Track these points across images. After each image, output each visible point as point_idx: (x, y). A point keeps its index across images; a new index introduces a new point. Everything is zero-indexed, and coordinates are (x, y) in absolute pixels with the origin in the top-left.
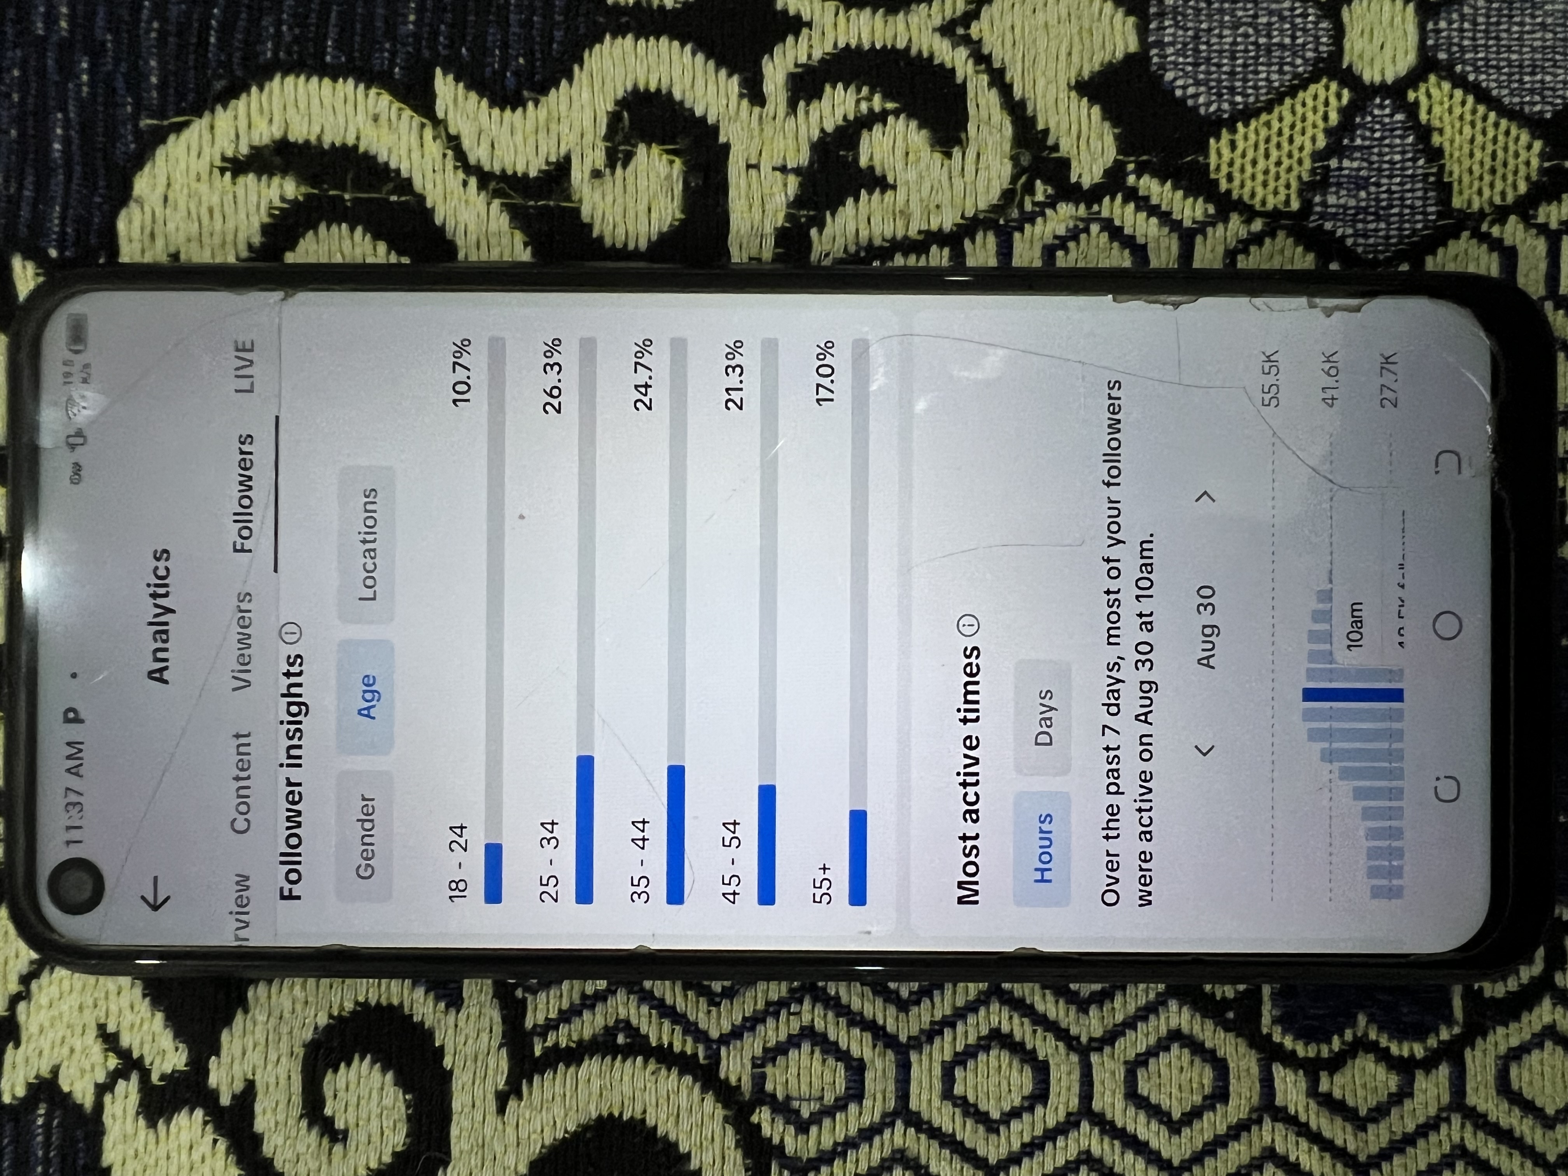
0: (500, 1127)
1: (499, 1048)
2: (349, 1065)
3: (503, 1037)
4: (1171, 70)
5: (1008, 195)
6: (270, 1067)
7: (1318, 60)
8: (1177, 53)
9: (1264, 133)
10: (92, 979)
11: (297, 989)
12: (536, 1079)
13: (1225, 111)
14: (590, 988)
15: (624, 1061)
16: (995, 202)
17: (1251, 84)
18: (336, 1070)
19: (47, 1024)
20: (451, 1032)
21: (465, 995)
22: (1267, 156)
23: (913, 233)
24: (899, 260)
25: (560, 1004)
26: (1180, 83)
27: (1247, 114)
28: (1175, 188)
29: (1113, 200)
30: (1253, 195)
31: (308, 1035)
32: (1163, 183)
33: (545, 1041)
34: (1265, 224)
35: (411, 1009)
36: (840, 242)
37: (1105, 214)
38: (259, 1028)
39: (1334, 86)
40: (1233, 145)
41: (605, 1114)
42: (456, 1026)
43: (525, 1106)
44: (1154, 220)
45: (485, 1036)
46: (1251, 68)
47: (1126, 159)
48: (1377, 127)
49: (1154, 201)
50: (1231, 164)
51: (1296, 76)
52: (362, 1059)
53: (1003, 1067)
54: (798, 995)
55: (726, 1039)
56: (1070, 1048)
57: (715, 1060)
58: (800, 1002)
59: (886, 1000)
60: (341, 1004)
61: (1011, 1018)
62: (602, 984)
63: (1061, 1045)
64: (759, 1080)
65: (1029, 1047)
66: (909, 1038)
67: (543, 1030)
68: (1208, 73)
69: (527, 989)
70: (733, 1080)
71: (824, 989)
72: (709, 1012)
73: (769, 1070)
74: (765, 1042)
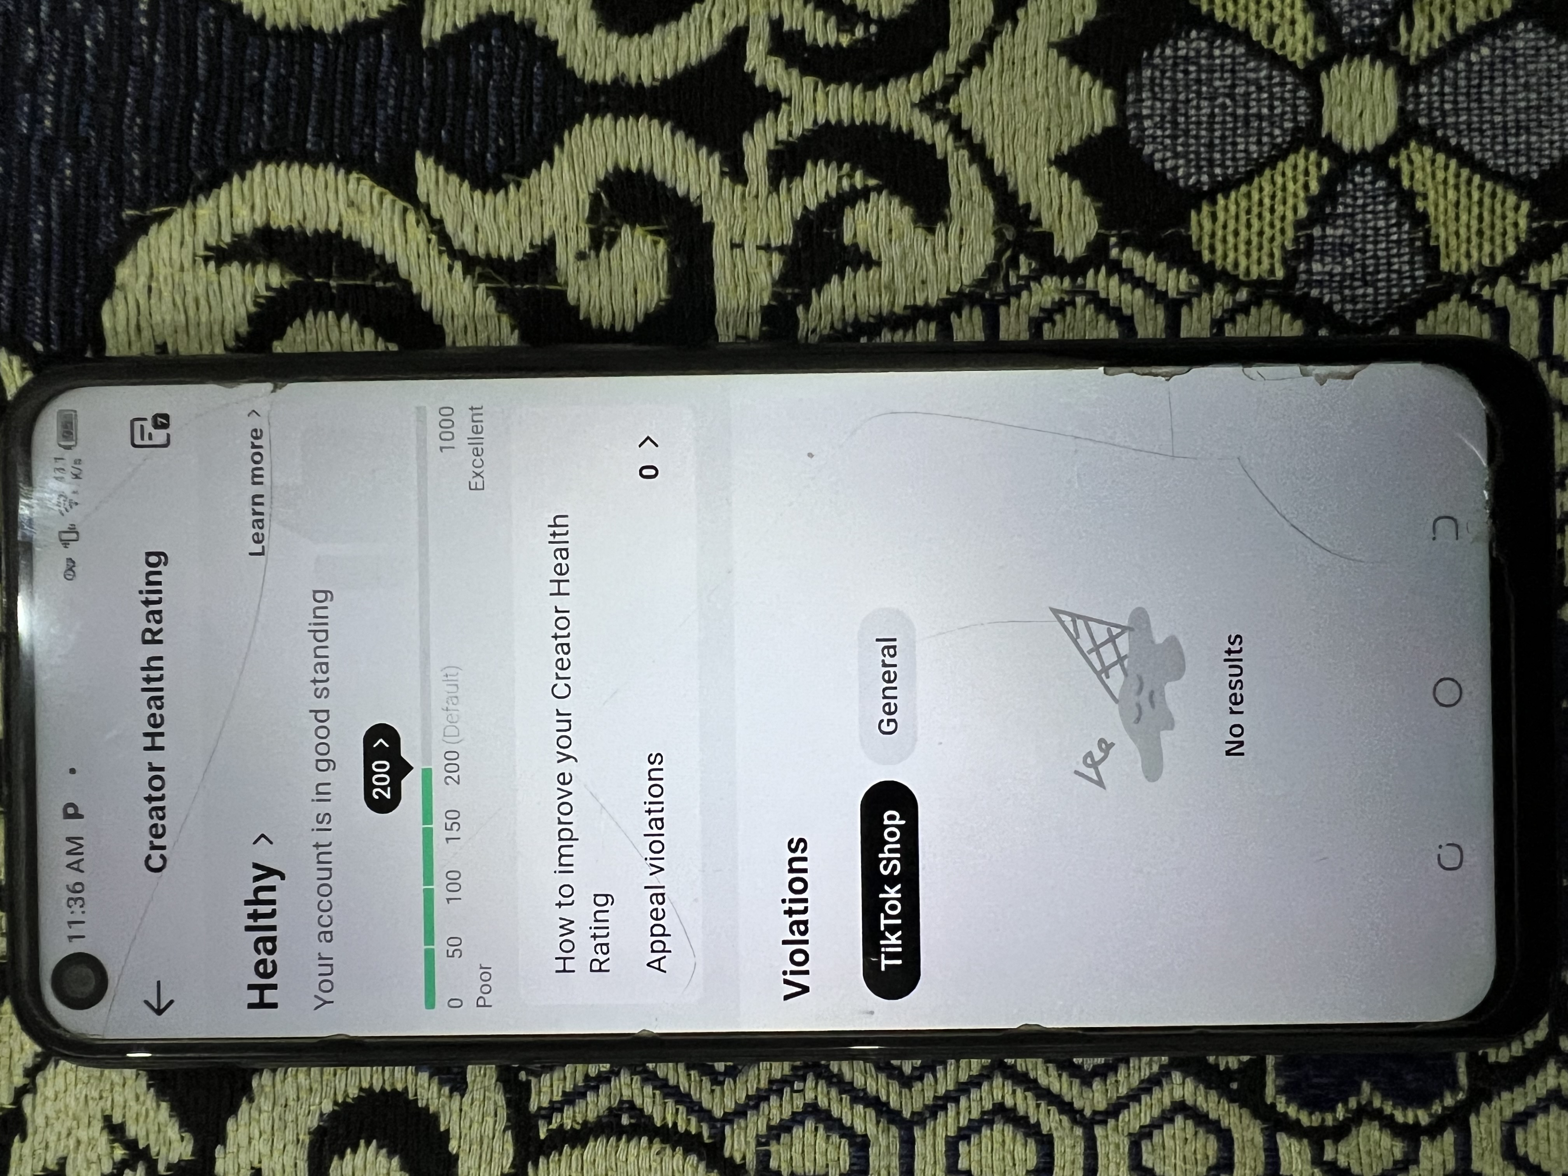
1: (504, 1131)
2: (354, 1151)
3: (508, 1120)
4: (1149, 143)
5: (992, 270)
6: (276, 1154)
7: (1297, 129)
8: (1155, 126)
9: (1244, 204)
10: (96, 1072)
11: (302, 1077)
12: (542, 1160)
13: (1204, 184)
14: (593, 1070)
15: (629, 1141)
16: (980, 276)
17: (1229, 155)
18: (342, 1157)
19: (52, 1114)
20: (455, 1117)
21: (469, 1080)
22: (1249, 226)
23: (898, 309)
24: (886, 337)
25: (564, 1087)
26: (1158, 156)
27: (1226, 186)
28: (1158, 259)
29: (1097, 272)
30: (1236, 265)
31: (314, 1122)
32: (1146, 255)
33: (550, 1123)
34: (1250, 294)
35: (416, 1095)
36: (826, 320)
37: (1090, 285)
38: (264, 1115)
39: (1313, 156)
40: (1214, 217)
42: (461, 1110)
44: (1139, 293)
45: (490, 1120)
46: (1230, 140)
47: (1107, 232)
48: (1359, 194)
49: (1138, 273)
50: (1213, 235)
51: (1274, 146)
52: (368, 1144)
53: (1008, 1140)
54: (801, 1073)
55: (730, 1117)
56: (1074, 1121)
57: (719, 1139)
58: (804, 1079)
59: (890, 1077)
60: (346, 1091)
61: (1014, 1092)
62: (605, 1067)
63: (1065, 1118)
64: (764, 1158)
65: (1033, 1121)
66: (913, 1113)
67: (548, 1113)
68: (1186, 145)
69: (530, 1073)
70: (738, 1159)
71: (827, 1067)
72: (713, 1091)
73: (773, 1148)
74: (769, 1119)
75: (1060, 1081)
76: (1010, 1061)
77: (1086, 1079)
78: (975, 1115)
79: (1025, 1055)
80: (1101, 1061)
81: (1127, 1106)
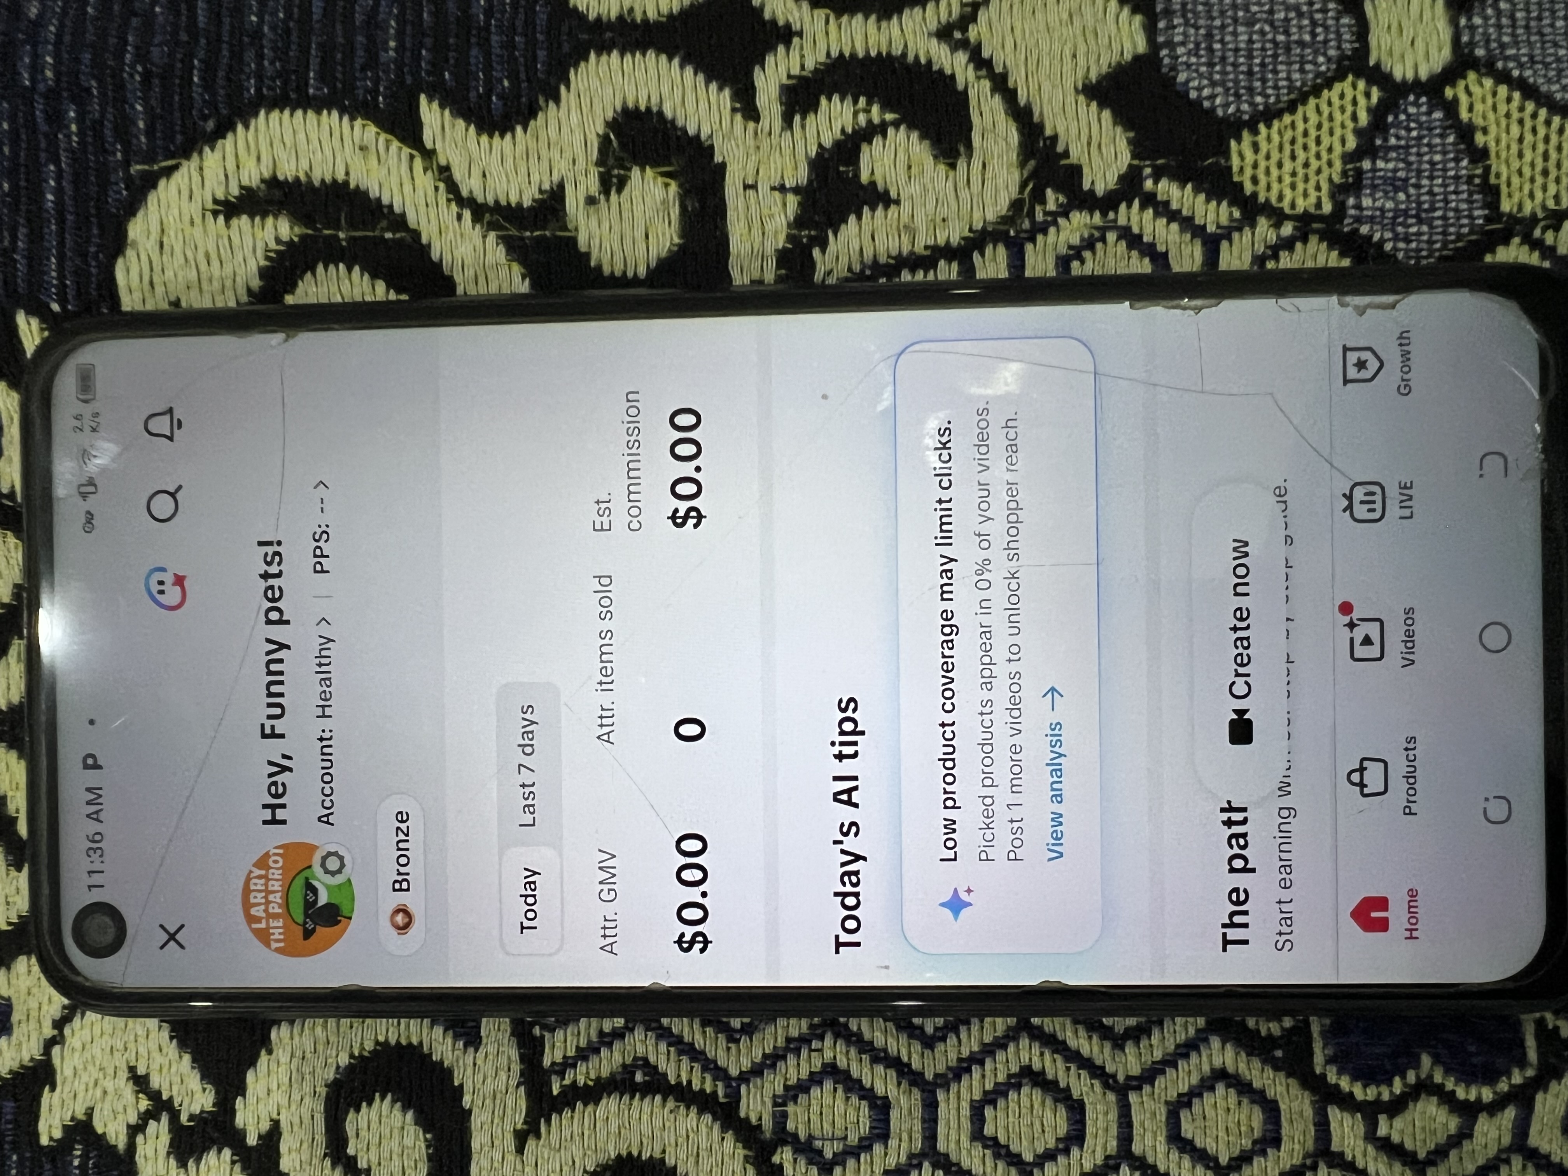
0: (519, 1167)
1: (517, 1087)
2: (370, 1104)
3: (522, 1075)
4: (1183, 71)
5: (1017, 206)
6: (293, 1107)
7: (1342, 57)
8: (1189, 53)
9: (1288, 134)
10: (120, 1021)
11: (319, 1030)
12: (554, 1117)
13: (1244, 113)
14: (608, 1025)
15: (642, 1099)
16: (1004, 213)
17: (1270, 84)
18: (358, 1110)
19: (79, 1065)
20: (469, 1071)
21: (483, 1034)
22: (1293, 157)
23: (919, 248)
24: (906, 276)
25: (578, 1042)
26: (1193, 84)
27: (1269, 115)
28: (1196, 191)
29: (1129, 206)
30: (1280, 197)
31: (330, 1075)
32: (1183, 186)
33: (563, 1079)
34: (1295, 228)
35: (430, 1048)
36: (844, 261)
37: (1122, 221)
38: (283, 1067)
39: (1361, 84)
40: (1256, 147)
41: (624, 1153)
42: (475, 1064)
43: (543, 1146)
44: (1175, 226)
45: (503, 1076)
46: (1270, 68)
47: (1142, 164)
48: (1412, 125)
49: (1174, 206)
50: (1255, 166)
51: (1319, 74)
52: (383, 1099)
53: (1036, 1106)
54: (819, 1031)
55: (746, 1076)
56: (1106, 1086)
57: (735, 1098)
58: (822, 1038)
59: (911, 1036)
60: (362, 1044)
61: (1042, 1054)
62: (620, 1022)
63: (1097, 1083)
64: (781, 1119)
65: (1062, 1085)
66: (936, 1075)
67: (561, 1069)
68: (1224, 73)
69: (544, 1027)
70: (754, 1120)
71: (846, 1025)
72: (728, 1049)
73: (791, 1108)
74: (786, 1079)
75: (1090, 1044)
76: (1036, 1021)
77: (1118, 1042)
78: (1001, 1078)
79: (1052, 1013)
80: (1131, 1021)
81: (1163, 1072)
